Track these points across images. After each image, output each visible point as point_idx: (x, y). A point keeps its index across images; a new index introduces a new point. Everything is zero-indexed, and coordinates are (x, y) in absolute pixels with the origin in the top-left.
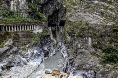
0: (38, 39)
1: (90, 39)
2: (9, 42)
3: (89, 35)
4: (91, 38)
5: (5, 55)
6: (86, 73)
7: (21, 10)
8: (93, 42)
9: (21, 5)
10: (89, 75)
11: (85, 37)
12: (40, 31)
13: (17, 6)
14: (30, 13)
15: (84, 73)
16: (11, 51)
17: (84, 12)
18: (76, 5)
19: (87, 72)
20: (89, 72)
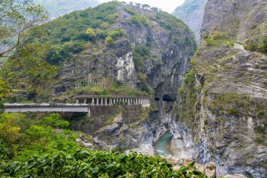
0: (147, 115)
1: (250, 119)
2: (118, 118)
3: (250, 113)
4: (254, 118)
5: (114, 135)
6: (252, 171)
7: (128, 81)
8: (256, 124)
9: (128, 74)
10: (257, 174)
11: (241, 117)
12: (148, 105)
13: (124, 75)
14: (138, 84)
15: (248, 170)
16: (121, 129)
17: (235, 82)
18: (220, 73)
19: (253, 169)
20: (258, 169)
